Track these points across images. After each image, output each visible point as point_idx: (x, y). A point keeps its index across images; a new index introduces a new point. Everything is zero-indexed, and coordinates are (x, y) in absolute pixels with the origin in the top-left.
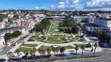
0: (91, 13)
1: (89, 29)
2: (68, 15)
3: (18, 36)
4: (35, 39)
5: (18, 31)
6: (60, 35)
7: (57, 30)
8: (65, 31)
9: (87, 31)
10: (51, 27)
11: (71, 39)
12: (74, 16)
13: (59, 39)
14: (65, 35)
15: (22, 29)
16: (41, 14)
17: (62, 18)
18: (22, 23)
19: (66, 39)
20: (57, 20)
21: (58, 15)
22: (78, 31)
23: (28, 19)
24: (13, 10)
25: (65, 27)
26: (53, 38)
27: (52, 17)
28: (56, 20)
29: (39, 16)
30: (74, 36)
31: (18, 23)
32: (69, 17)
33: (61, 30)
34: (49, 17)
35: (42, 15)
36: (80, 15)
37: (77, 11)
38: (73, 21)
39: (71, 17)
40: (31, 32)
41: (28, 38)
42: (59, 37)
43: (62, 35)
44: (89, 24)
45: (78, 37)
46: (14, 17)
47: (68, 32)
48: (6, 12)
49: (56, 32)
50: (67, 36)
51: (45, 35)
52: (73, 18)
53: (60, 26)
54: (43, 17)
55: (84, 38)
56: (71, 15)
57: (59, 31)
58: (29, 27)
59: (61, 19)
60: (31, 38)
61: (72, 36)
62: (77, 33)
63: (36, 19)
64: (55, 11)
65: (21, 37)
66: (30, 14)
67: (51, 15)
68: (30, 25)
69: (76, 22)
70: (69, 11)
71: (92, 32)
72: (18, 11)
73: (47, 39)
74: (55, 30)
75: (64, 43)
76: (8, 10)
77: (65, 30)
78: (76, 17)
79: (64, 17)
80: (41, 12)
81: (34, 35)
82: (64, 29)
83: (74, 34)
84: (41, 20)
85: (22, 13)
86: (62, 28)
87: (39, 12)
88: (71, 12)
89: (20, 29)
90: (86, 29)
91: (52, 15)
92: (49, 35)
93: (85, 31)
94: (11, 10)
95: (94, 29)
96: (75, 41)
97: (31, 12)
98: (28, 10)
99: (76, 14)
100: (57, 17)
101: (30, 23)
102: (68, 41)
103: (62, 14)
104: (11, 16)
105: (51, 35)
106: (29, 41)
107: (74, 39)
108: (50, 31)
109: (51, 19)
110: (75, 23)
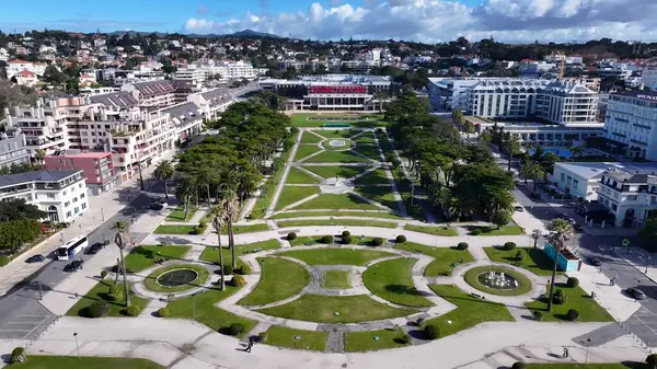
0: (560, 57)
1: (587, 181)
2: (405, 67)
6: (361, 241)
7: (339, 186)
8: (398, 197)
9: (567, 197)
10: (297, 157)
11: (457, 280)
12: (451, 74)
13: (357, 285)
14: (400, 240)
15: (57, 186)
16: (234, 57)
17: (371, 90)
18: (76, 127)
19: (421, 284)
20: (338, 101)
21: (343, 70)
22: (504, 205)
23: (134, 94)
25: (396, 164)
26: (309, 276)
27: (306, 81)
28: (330, 101)
29: (218, 77)
30: (477, 244)
32: (421, 82)
33: (369, 189)
34: (284, 82)
35: (243, 69)
36: (490, 70)
37: (462, 41)
38: (445, 107)
39: (432, 79)
42: (356, 259)
43: (375, 242)
47: (426, 206)
49: (332, 202)
50: (420, 249)
52: (448, 91)
53: (361, 150)
54: (245, 81)
55: (572, 282)
56: (426, 65)
57: (351, 197)
59: (367, 97)
61: (462, 247)
62: (500, 221)
63: (191, 98)
66: (162, 59)
67: (297, 64)
68: (132, 144)
69: (473, 120)
70: (411, 45)
73: (250, 283)
74: (325, 189)
75: (402, 338)
77: (403, 185)
78: (468, 82)
79: (384, 81)
80: (239, 48)
81: (151, 238)
82: (389, 175)
83: (474, 231)
86: (377, 164)
87: (221, 50)
88: (429, 47)
90: (554, 177)
91: (307, 70)
92: (274, 235)
97: (172, 48)
99: (461, 64)
100: (335, 80)
101: (137, 127)
103: (372, 63)
104: (26, 73)
105: (290, 238)
108: (286, 199)
109: (299, 92)
110: (466, 128)
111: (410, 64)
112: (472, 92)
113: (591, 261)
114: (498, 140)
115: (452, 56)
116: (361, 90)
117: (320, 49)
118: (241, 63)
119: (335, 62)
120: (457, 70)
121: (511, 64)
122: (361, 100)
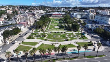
0: (91, 9)
1: (90, 26)
2: (67, 11)
3: (17, 34)
4: (34, 36)
5: (17, 28)
6: (60, 33)
7: (57, 27)
8: (65, 28)
9: (87, 28)
10: (51, 24)
11: (71, 36)
12: (74, 12)
13: (59, 37)
14: (65, 32)
15: (21, 26)
16: (40, 9)
17: (62, 14)
18: (21, 19)
19: (67, 36)
20: (57, 16)
21: (58, 11)
22: (78, 29)
23: (27, 15)
24: (12, 6)
25: (65, 24)
26: (53, 36)
27: (52, 13)
28: (55, 16)
29: (38, 12)
30: (74, 33)
31: (17, 20)
32: (69, 13)
33: (61, 27)
34: (48, 13)
35: (42, 11)
36: (80, 11)
37: (76, 7)
38: (73, 17)
39: (71, 13)
40: (30, 29)
41: (27, 36)
42: (59, 34)
43: (62, 33)
44: (90, 21)
45: (79, 34)
46: (13, 13)
47: (69, 29)
48: (5, 8)
49: (56, 29)
50: (67, 33)
51: (45, 32)
52: (73, 15)
53: (60, 23)
54: (42, 13)
55: (85, 36)
56: (70, 11)
57: (59, 28)
58: (28, 24)
59: (61, 15)
60: (30, 35)
61: (72, 33)
62: (77, 30)
63: (35, 15)
64: (54, 7)
65: (20, 34)
66: (29, 10)
67: (50, 11)
68: (29, 21)
69: (76, 19)
70: (68, 7)
71: (93, 29)
72: (17, 6)
73: (47, 36)
74: (55, 27)
75: (64, 41)
76: (7, 6)
78: (76, 13)
79: (64, 13)
80: (41, 8)
81: (33, 33)
82: (64, 26)
83: (74, 32)
84: (40, 17)
85: (21, 9)
86: (62, 24)
87: (38, 8)
88: (71, 8)
89: (19, 26)
90: (86, 26)
91: (52, 11)
92: (49, 32)
93: (86, 28)
94: (10, 6)
95: (95, 26)
96: (76, 39)
97: (30, 8)
98: (27, 6)
99: (76, 10)
100: (56, 13)
101: (29, 19)
102: (69, 38)
103: (62, 10)
104: (10, 12)
105: (51, 32)
106: (29, 38)
107: (74, 36)
108: (50, 28)
109: (51, 15)
110: (75, 20)
111: (68, 11)
112: (76, 15)
113: (88, 34)
114: (79, 21)
115: (75, 9)
116: (60, 14)
117: (54, 8)
118: (42, 10)
119: (56, 10)
120: (75, 11)
121: (83, 11)
122: (60, 16)
